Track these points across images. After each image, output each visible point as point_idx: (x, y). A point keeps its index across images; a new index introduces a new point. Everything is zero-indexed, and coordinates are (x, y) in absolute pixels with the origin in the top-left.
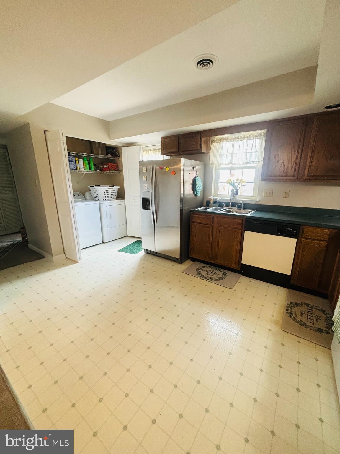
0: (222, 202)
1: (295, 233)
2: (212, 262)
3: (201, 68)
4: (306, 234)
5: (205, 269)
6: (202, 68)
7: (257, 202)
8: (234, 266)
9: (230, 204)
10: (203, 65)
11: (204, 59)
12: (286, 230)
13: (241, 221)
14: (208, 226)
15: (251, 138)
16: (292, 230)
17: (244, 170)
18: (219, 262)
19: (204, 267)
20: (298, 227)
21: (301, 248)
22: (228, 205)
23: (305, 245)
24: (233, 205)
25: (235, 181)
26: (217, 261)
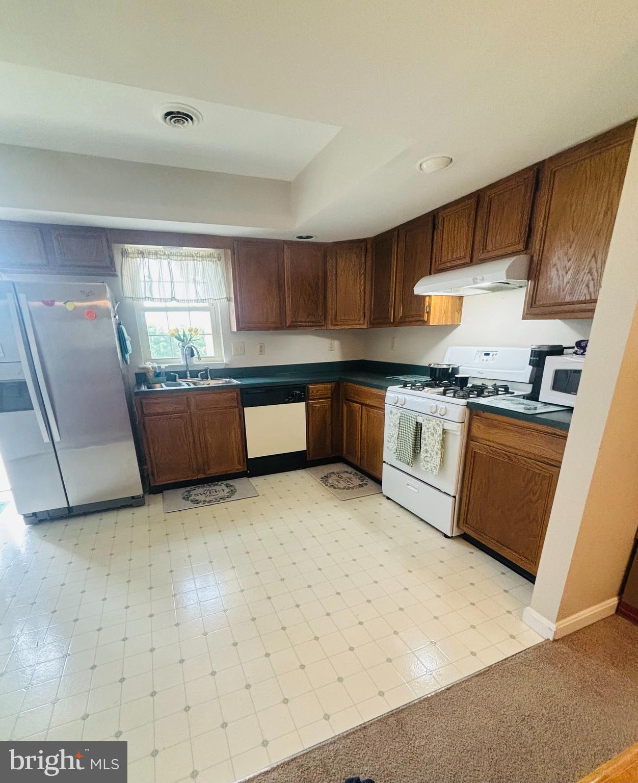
0: (172, 372)
1: (303, 395)
2: (201, 476)
3: (171, 123)
4: (312, 394)
5: (193, 493)
6: (173, 123)
7: (226, 364)
8: (239, 467)
9: (188, 373)
10: (176, 120)
11: (185, 112)
12: (293, 393)
13: (235, 395)
14: (181, 416)
15: (198, 259)
16: (299, 392)
17: (190, 312)
18: (214, 471)
19: (189, 491)
20: (304, 387)
21: (310, 412)
22: (183, 375)
23: (313, 408)
24: (194, 374)
25: (187, 333)
26: (208, 472)
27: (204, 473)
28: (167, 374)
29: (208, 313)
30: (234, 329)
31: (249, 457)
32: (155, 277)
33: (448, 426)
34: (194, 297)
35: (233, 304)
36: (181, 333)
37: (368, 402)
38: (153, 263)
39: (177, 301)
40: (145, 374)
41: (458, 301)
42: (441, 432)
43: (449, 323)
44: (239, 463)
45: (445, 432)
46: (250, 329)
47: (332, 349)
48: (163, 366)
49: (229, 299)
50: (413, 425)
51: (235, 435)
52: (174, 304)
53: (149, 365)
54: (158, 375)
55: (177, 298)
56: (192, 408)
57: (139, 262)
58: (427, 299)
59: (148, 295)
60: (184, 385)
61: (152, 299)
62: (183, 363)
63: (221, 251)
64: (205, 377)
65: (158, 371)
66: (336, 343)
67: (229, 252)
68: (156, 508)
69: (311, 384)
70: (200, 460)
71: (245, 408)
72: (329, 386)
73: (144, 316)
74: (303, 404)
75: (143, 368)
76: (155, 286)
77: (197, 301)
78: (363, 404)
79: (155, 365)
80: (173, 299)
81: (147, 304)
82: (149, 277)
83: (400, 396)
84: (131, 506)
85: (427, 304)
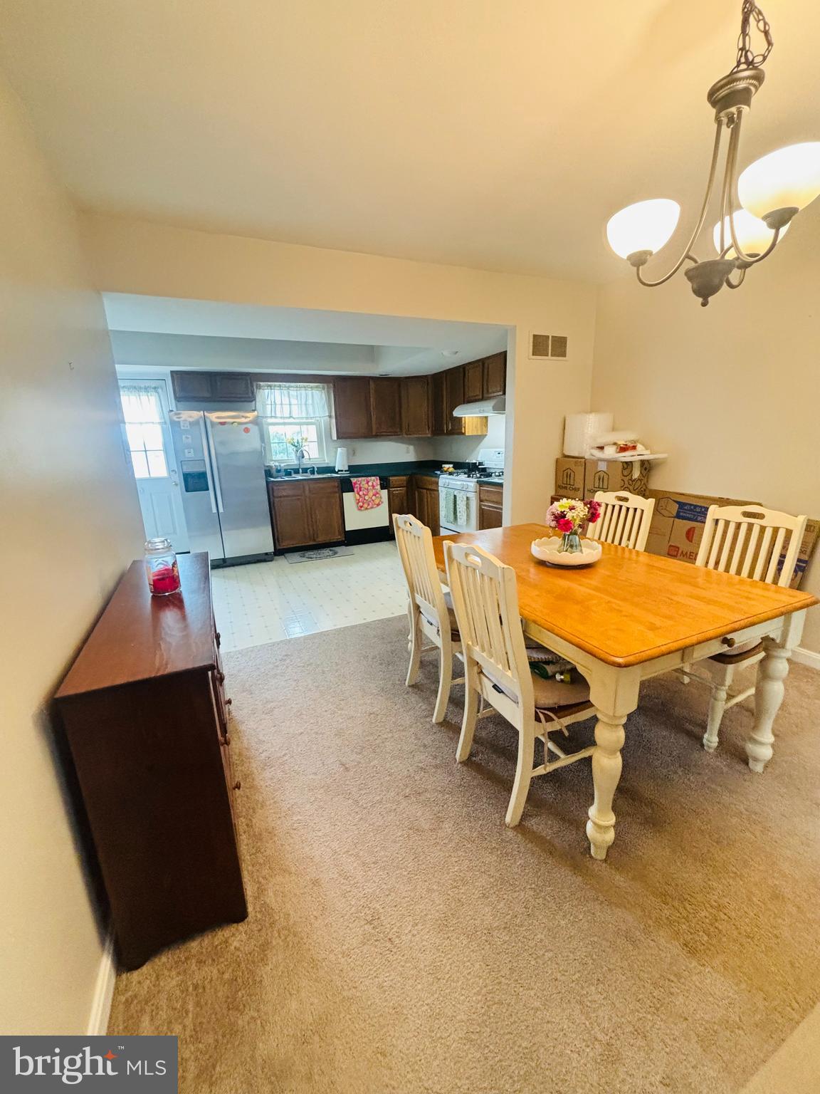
0: (289, 468)
1: (385, 484)
2: (311, 543)
4: (393, 484)
5: (307, 554)
8: (340, 537)
9: (300, 469)
13: (336, 484)
14: (300, 498)
17: (302, 426)
20: (387, 479)
21: (391, 496)
22: (297, 472)
23: (394, 495)
24: (305, 471)
25: (300, 441)
26: (318, 540)
27: (314, 540)
28: (286, 470)
29: (314, 426)
30: (335, 437)
31: (347, 530)
32: (278, 402)
33: (470, 495)
34: (304, 415)
35: (334, 421)
36: (296, 441)
37: (430, 487)
38: (277, 392)
39: (294, 418)
40: (269, 470)
41: (484, 420)
42: (465, 499)
43: (480, 434)
44: (340, 534)
45: (467, 498)
46: (346, 438)
47: (408, 452)
48: (282, 465)
49: (330, 417)
50: (452, 497)
51: (336, 512)
52: (291, 420)
53: (272, 464)
54: (279, 471)
55: (294, 416)
56: (307, 492)
57: (266, 394)
58: (463, 419)
59: (273, 415)
60: (299, 477)
61: (275, 417)
62: (296, 462)
63: (325, 385)
64: (313, 472)
65: (279, 468)
66: (411, 448)
67: (331, 385)
68: (281, 563)
69: (392, 476)
70: (311, 532)
71: (344, 494)
72: (405, 478)
73: (268, 429)
74: (386, 490)
75: (267, 466)
76: (278, 407)
77: (307, 418)
78: (428, 489)
79: (277, 464)
80: (291, 417)
81: (270, 420)
82: (275, 402)
83: (447, 481)
84: (265, 561)
85: (463, 422)
